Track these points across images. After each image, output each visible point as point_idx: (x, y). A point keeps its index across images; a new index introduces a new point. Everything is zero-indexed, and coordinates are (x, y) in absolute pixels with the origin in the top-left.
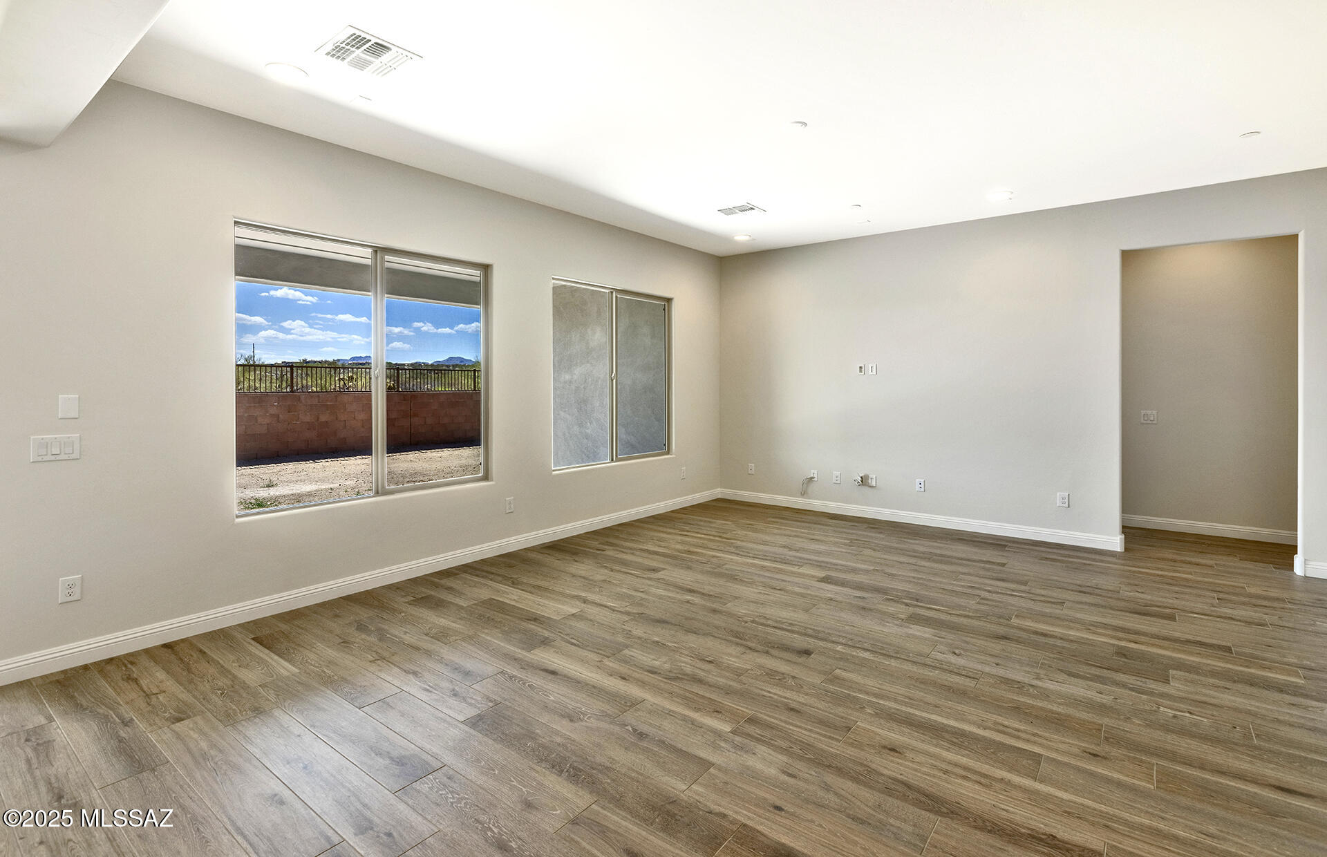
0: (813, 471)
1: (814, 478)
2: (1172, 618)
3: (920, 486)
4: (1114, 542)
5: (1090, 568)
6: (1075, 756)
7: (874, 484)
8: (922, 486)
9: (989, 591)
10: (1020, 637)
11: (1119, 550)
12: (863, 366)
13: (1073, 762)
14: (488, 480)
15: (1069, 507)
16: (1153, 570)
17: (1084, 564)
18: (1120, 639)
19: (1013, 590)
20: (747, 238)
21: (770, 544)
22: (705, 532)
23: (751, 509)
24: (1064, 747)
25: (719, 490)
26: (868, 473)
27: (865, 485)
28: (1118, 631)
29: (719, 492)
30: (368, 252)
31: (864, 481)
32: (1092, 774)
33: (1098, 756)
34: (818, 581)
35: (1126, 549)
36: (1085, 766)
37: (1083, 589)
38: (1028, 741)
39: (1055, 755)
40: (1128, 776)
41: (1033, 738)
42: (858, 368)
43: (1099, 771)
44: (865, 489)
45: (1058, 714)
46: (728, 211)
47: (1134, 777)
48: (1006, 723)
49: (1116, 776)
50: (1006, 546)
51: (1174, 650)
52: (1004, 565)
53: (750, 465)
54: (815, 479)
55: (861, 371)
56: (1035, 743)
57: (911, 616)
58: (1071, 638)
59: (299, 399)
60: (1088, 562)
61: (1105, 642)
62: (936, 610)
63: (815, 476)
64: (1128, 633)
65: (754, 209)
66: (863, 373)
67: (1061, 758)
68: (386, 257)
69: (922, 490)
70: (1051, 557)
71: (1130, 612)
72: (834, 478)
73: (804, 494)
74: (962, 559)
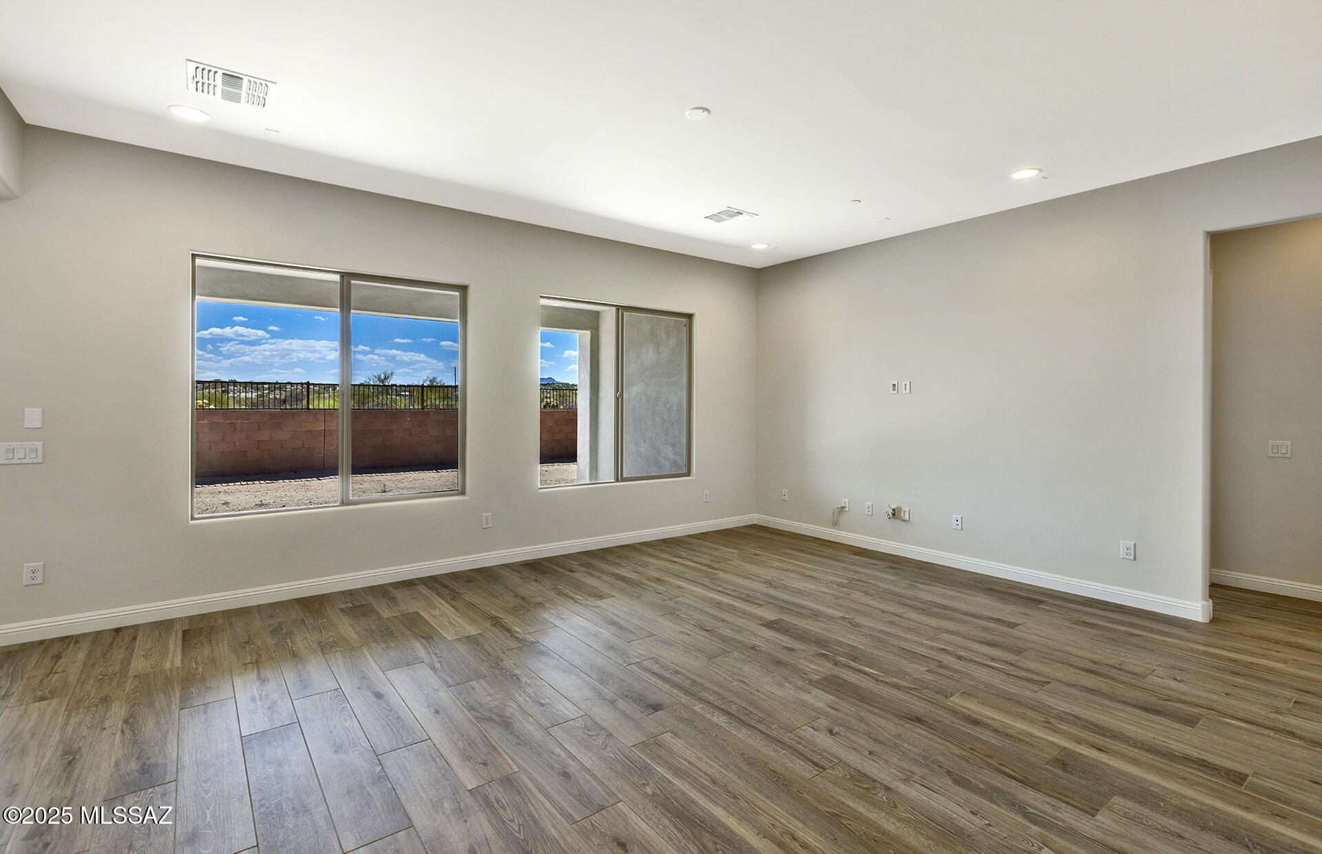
0: (844, 500)
1: (846, 507)
2: (1191, 721)
3: (957, 523)
4: (1196, 608)
5: (1133, 640)
7: (907, 517)
8: (959, 523)
9: (960, 658)
10: (938, 721)
11: (1200, 620)
12: (896, 383)
14: (465, 494)
15: (1135, 560)
16: (1229, 650)
17: (1132, 634)
18: (1079, 741)
19: (993, 659)
20: (764, 246)
21: (754, 577)
22: (698, 560)
23: (776, 538)
25: (755, 515)
26: (901, 505)
27: (898, 519)
28: (1089, 730)
29: (754, 518)
30: (337, 278)
31: (895, 514)
34: (762, 625)
35: (1214, 620)
37: (1094, 667)
42: (891, 386)
44: (897, 522)
45: (882, 833)
46: (716, 217)
50: (1042, 602)
51: (1151, 768)
52: (1013, 625)
53: (784, 490)
54: (847, 509)
55: (894, 390)
57: (825, 679)
58: (1010, 731)
59: (428, 415)
60: (1138, 632)
61: (1053, 743)
62: (865, 673)
63: (847, 505)
64: (1104, 735)
65: (742, 214)
66: (896, 392)
68: (352, 282)
69: (959, 527)
70: (1092, 621)
71: (1136, 706)
72: (866, 509)
73: (835, 524)
74: (967, 614)
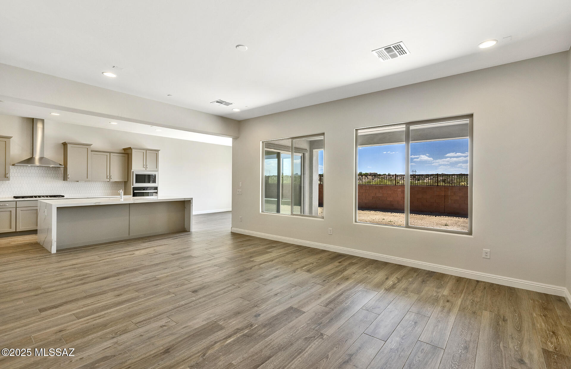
6: (68, 326)
13: (66, 325)
24: (74, 326)
32: (57, 325)
33: (60, 332)
36: (61, 326)
38: (88, 320)
39: (74, 322)
40: (44, 333)
41: (87, 321)
43: (55, 328)
45: (88, 335)
47: (41, 334)
48: (101, 319)
49: (49, 330)
56: (85, 321)
67: (71, 323)
